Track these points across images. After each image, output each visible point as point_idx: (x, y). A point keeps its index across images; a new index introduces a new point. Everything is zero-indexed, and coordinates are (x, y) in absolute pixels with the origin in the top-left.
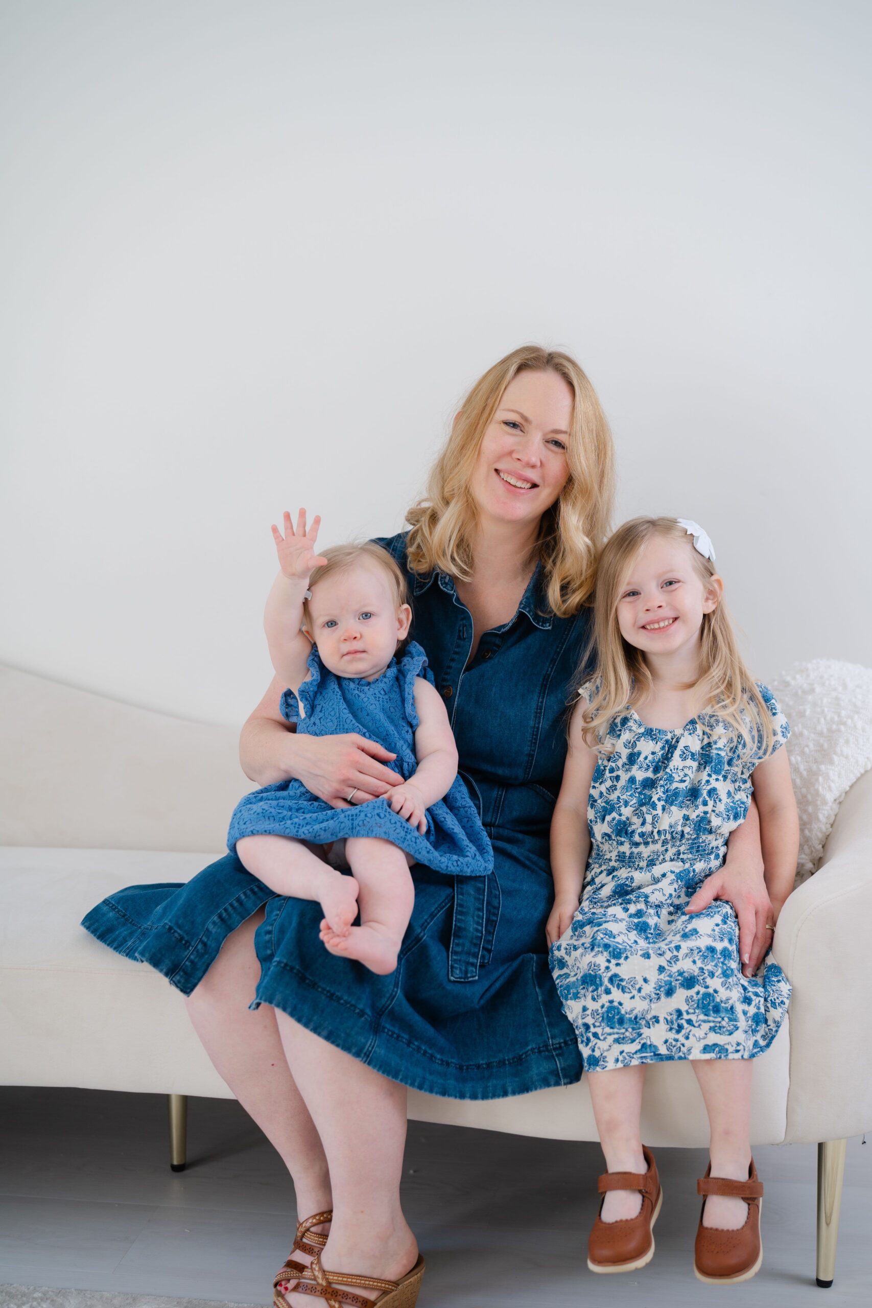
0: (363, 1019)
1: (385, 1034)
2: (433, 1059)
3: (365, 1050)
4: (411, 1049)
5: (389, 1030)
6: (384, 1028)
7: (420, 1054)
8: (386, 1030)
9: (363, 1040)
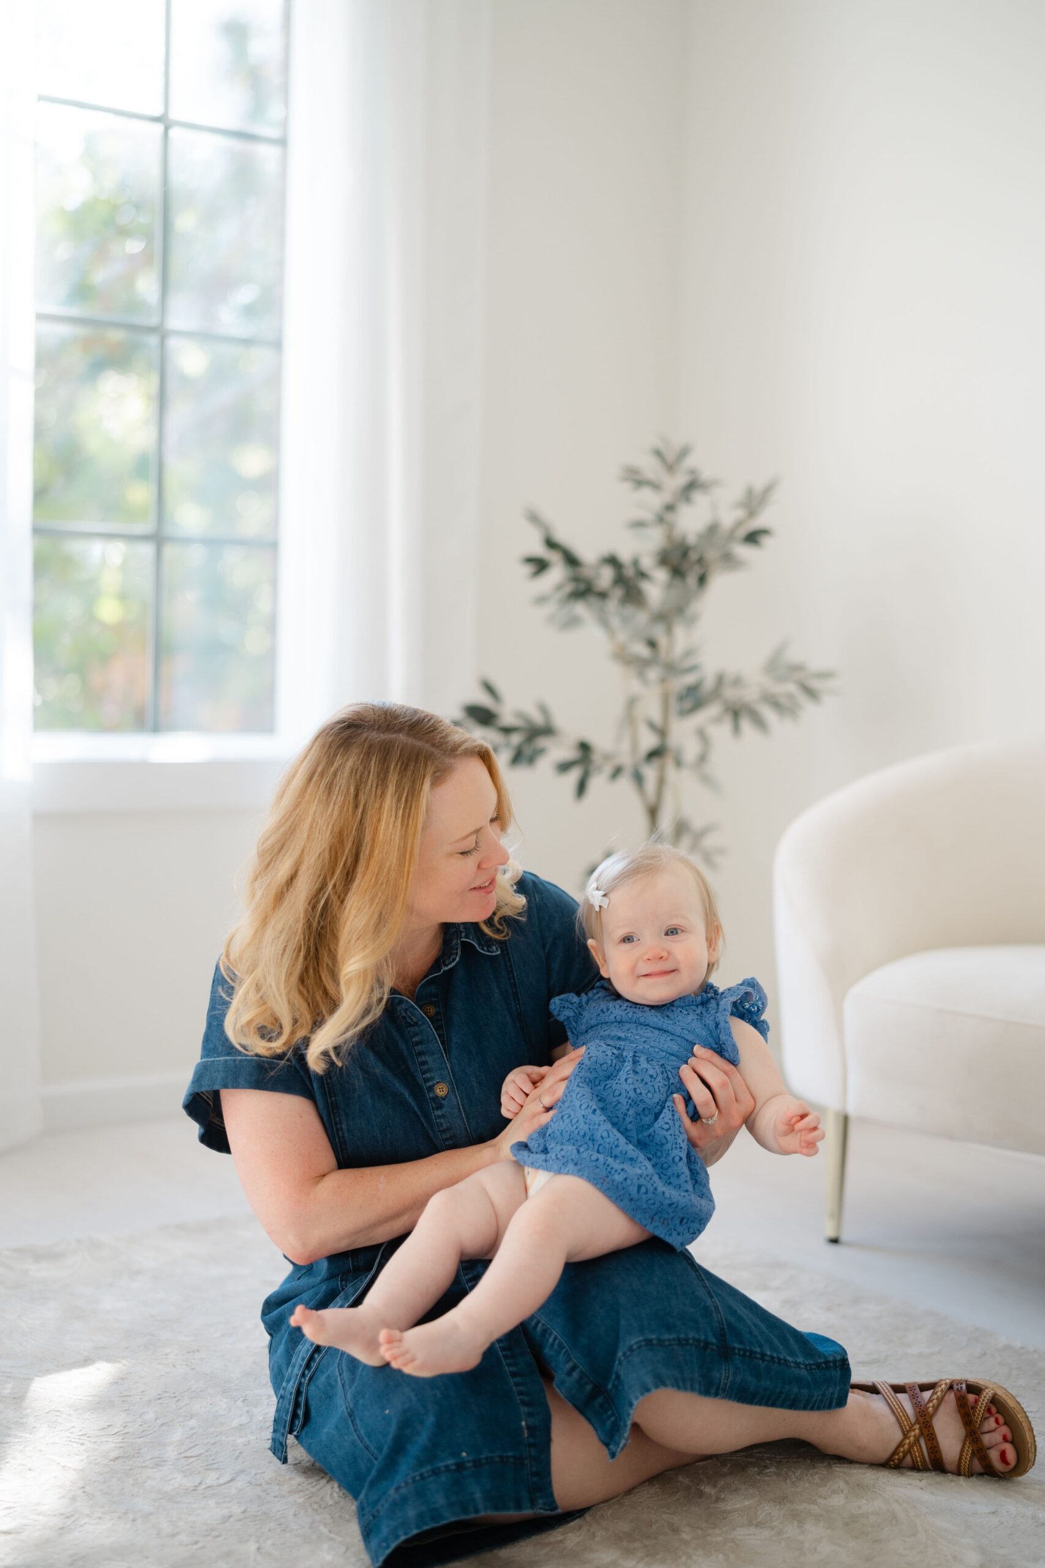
0: (708, 1351)
1: (737, 1356)
2: (788, 1363)
3: (721, 1387)
4: (766, 1363)
5: (740, 1350)
6: (734, 1349)
7: (776, 1365)
8: (737, 1351)
9: (718, 1375)
